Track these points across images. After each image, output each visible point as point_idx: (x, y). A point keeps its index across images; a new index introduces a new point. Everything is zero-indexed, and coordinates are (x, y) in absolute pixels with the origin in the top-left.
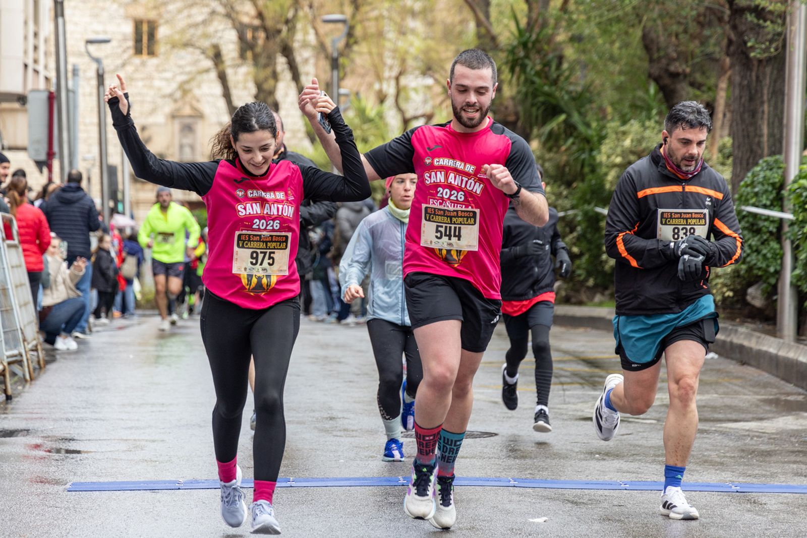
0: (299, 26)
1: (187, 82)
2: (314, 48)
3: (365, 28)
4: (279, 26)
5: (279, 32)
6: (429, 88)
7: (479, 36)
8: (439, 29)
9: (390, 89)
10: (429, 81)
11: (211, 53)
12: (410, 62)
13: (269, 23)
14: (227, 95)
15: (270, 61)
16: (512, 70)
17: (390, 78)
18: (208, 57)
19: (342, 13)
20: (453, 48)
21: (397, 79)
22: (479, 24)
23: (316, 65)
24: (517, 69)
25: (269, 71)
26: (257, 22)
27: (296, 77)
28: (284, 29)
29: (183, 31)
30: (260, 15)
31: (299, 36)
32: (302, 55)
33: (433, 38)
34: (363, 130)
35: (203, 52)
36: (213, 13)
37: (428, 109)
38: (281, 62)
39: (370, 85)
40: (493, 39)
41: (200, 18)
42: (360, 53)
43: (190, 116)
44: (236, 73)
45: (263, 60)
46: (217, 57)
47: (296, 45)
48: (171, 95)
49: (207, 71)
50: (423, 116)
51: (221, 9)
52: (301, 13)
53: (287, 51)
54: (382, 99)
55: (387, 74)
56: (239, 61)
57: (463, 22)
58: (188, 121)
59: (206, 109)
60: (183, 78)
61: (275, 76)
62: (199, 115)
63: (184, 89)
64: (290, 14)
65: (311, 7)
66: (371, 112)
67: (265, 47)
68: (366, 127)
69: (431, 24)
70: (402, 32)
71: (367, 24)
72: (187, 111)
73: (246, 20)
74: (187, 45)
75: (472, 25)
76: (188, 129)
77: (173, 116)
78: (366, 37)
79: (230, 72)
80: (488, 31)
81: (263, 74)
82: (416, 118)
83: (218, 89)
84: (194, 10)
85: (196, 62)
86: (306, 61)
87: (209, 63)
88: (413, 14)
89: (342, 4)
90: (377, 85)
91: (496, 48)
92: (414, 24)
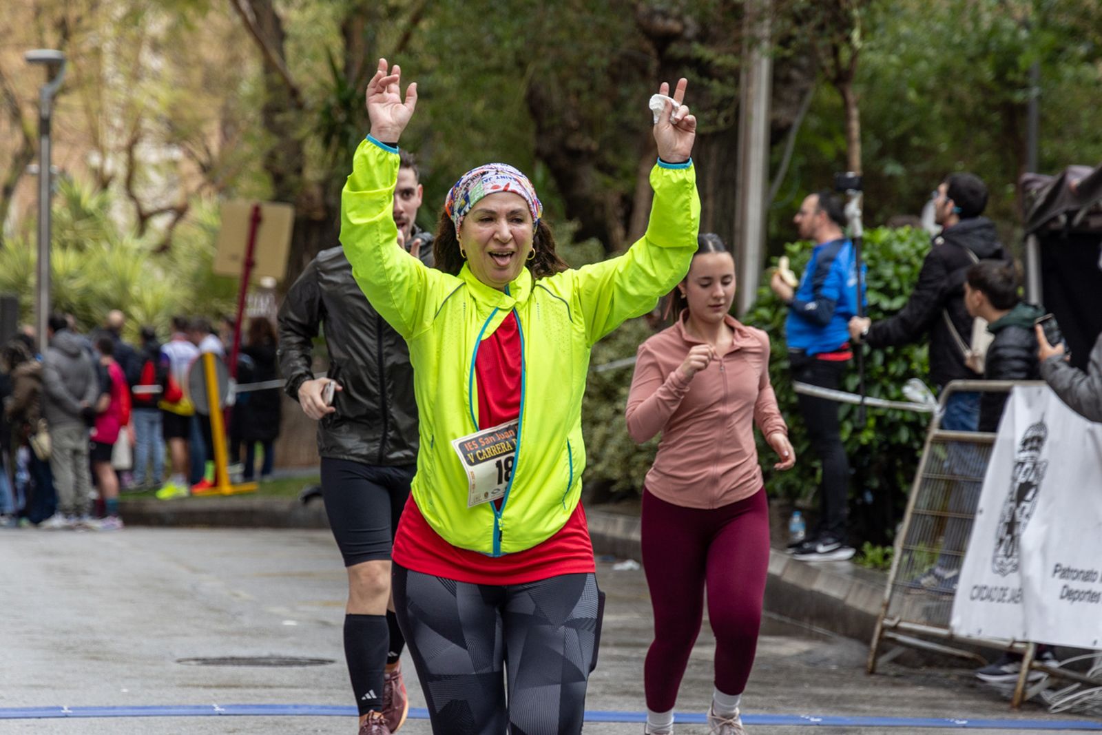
3: (79, 70)
6: (174, 164)
7: (271, 87)
8: (197, 75)
9: (115, 165)
10: (177, 154)
12: (148, 123)
16: (327, 142)
17: (118, 149)
19: (42, 45)
20: (219, 102)
21: (130, 149)
22: (269, 67)
24: (335, 140)
33: (187, 87)
34: (76, 232)
37: (176, 197)
39: (84, 159)
40: (294, 92)
42: (68, 108)
50: (171, 209)
54: (103, 183)
55: (111, 140)
57: (235, 61)
66: (90, 201)
68: (81, 225)
69: (180, 63)
70: (136, 75)
71: (82, 62)
75: (252, 69)
78: (79, 84)
80: (286, 80)
82: (161, 212)
88: (156, 47)
89: (40, 31)
90: (95, 160)
91: (300, 107)
92: (154, 62)
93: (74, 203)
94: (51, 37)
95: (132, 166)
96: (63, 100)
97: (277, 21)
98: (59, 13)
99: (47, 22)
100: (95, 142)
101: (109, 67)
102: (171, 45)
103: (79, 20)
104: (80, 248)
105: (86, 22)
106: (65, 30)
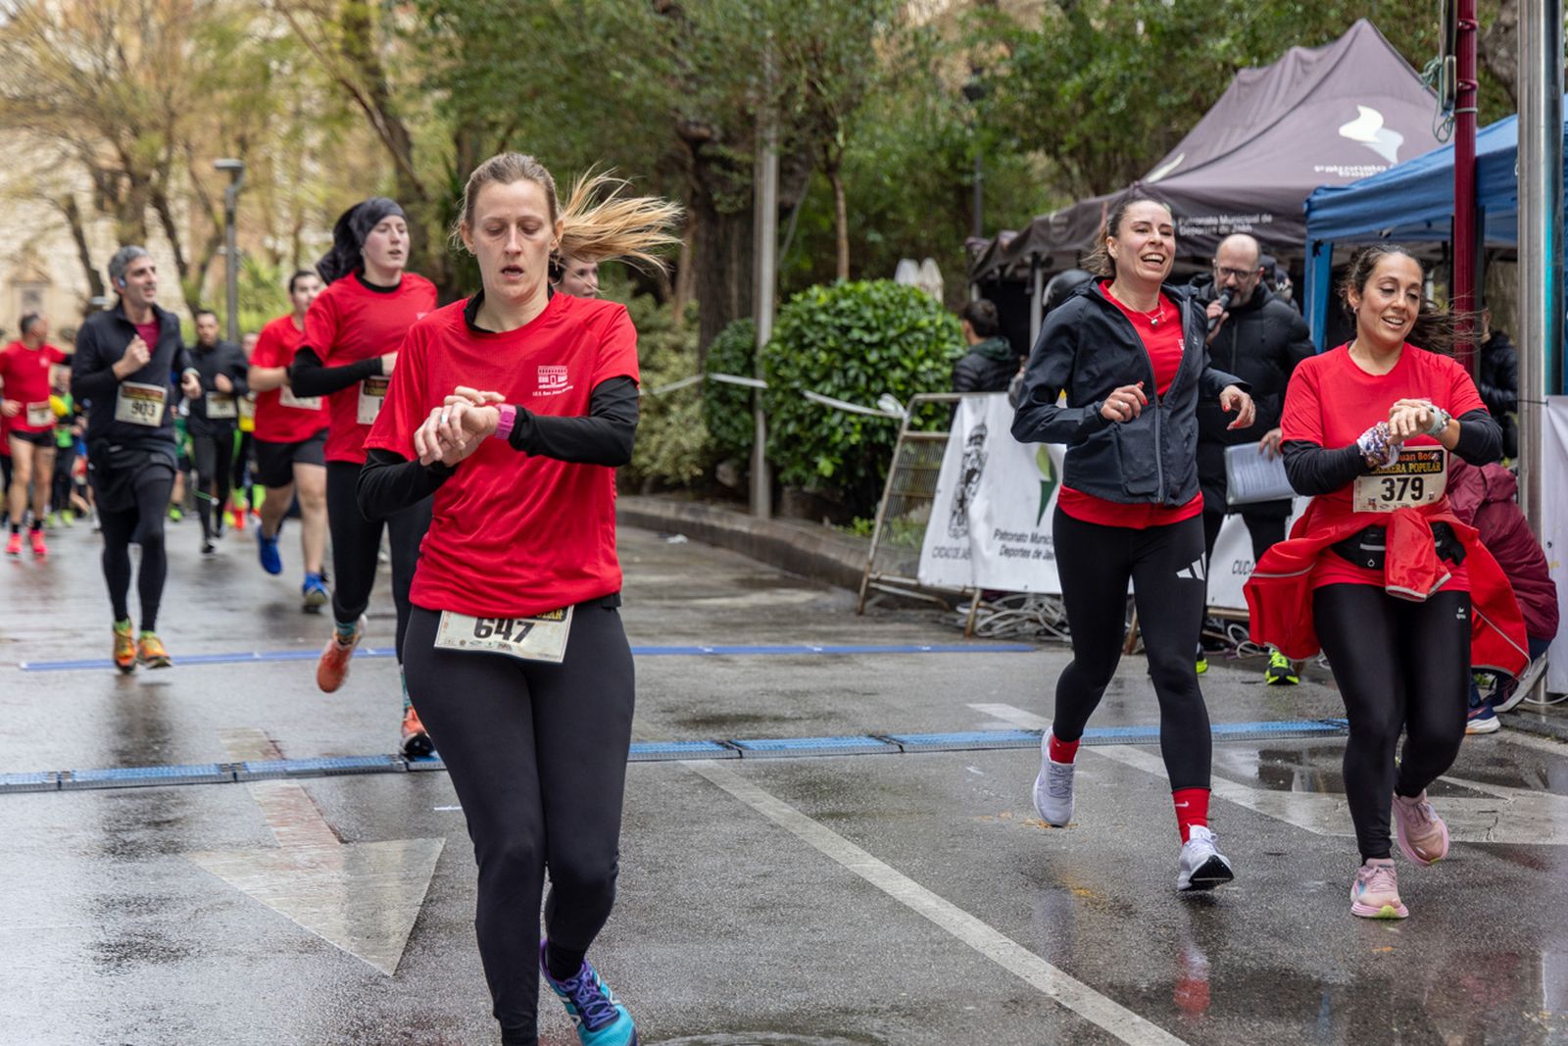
0: (174, 169)
1: (33, 240)
2: (191, 197)
3: (255, 174)
4: (146, 171)
5: (147, 178)
7: (402, 185)
8: (345, 177)
9: (284, 246)
11: (64, 204)
12: (309, 214)
13: (136, 167)
14: (85, 257)
15: (139, 214)
17: (288, 234)
18: (59, 208)
19: (226, 156)
21: (296, 234)
22: (400, 169)
23: (192, 219)
25: (134, 228)
26: (119, 166)
27: (171, 233)
28: (155, 175)
29: (25, 179)
30: (125, 158)
31: (173, 184)
32: (178, 206)
34: (257, 298)
35: (54, 202)
36: (65, 155)
38: (151, 213)
39: (261, 242)
40: (419, 188)
41: (47, 163)
42: (249, 204)
43: (36, 283)
44: (93, 230)
45: (129, 212)
46: (71, 211)
47: (170, 194)
48: (12, 259)
49: (58, 226)
51: (74, 151)
52: (176, 155)
53: (160, 202)
54: (276, 259)
55: (281, 227)
56: (97, 213)
57: (374, 165)
58: (31, 288)
59: (56, 272)
60: (27, 235)
61: (144, 232)
62: (46, 281)
63: (28, 249)
64: (162, 155)
65: (187, 147)
67: (131, 196)
68: (260, 292)
69: (333, 167)
70: (299, 177)
71: (258, 168)
72: (31, 275)
73: (105, 163)
74: (34, 194)
75: (387, 171)
76: (32, 297)
77: (14, 282)
78: (256, 185)
79: (87, 229)
80: (413, 179)
81: (130, 230)
83: (72, 249)
84: (39, 153)
85: (44, 216)
86: (180, 213)
87: (59, 217)
88: (314, 155)
89: (225, 145)
90: (269, 242)
91: (424, 199)
92: (313, 167)
93: (255, 276)
94: (234, 150)
95: (298, 246)
96: (244, 197)
97: (405, 134)
98: (238, 131)
99: (230, 139)
100: (269, 228)
101: (279, 172)
102: (326, 154)
103: (254, 136)
104: (259, 309)
105: (260, 138)
106: (243, 144)
